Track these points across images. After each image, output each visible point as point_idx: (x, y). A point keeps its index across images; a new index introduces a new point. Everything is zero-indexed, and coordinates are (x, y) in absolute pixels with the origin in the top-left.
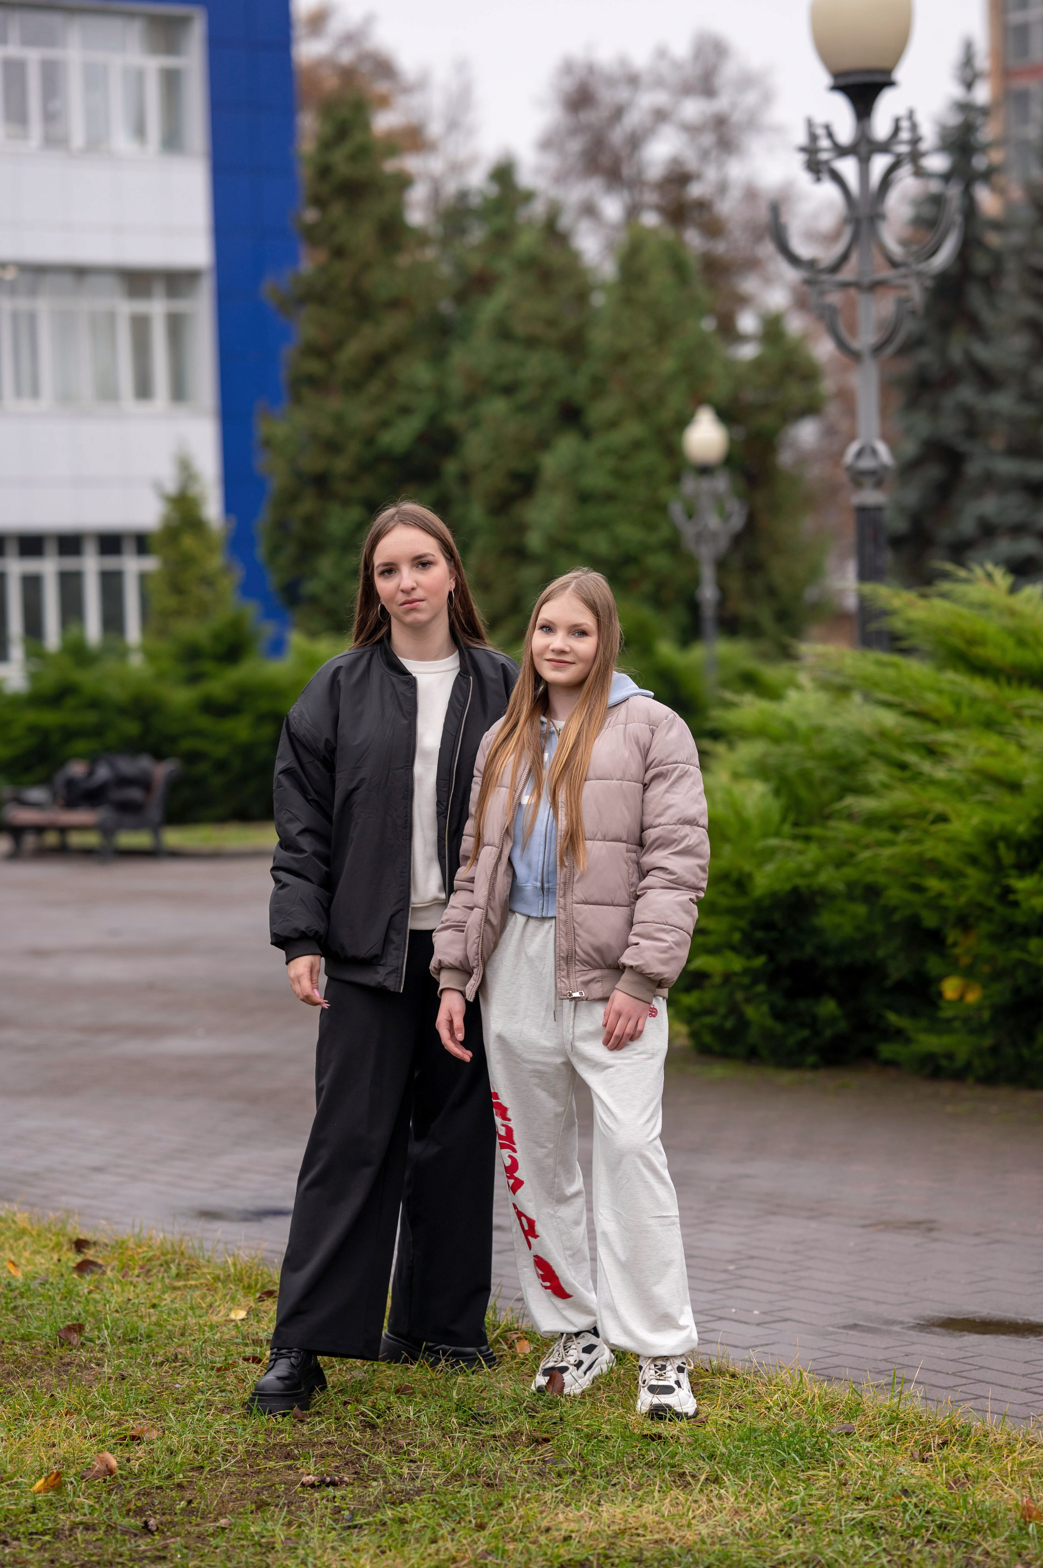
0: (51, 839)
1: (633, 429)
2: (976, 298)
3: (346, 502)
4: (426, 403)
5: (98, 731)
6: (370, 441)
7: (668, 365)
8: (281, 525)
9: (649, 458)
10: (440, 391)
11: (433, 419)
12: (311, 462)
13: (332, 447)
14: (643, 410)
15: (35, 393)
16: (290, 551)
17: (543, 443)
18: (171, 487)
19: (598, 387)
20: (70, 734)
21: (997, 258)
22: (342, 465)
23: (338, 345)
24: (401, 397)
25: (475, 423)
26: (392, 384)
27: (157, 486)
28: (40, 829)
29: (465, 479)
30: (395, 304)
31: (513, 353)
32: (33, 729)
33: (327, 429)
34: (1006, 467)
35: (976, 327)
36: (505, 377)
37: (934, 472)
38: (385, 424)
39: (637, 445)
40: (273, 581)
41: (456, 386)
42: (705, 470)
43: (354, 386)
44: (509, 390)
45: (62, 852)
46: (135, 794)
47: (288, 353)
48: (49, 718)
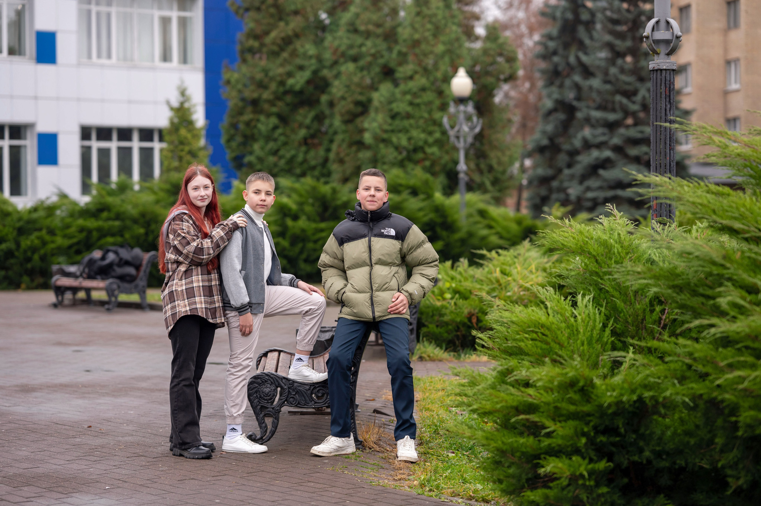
0: (81, 295)
1: (421, 81)
2: (582, 32)
3: (269, 115)
4: (313, 64)
5: (120, 232)
6: (282, 83)
7: (440, 48)
8: (234, 126)
9: (429, 96)
10: (319, 59)
11: (315, 73)
12: (250, 93)
13: (262, 85)
14: (426, 71)
15: (109, 56)
16: (239, 139)
17: (374, 88)
18: (175, 104)
19: (403, 58)
20: (103, 233)
21: (592, 14)
22: (266, 95)
23: (267, 33)
24: (299, 61)
25: (337, 76)
26: (294, 54)
27: (168, 103)
28: (75, 290)
29: (331, 104)
30: (296, 13)
31: (359, 40)
32: (82, 230)
33: (259, 76)
34: (596, 114)
35: (582, 46)
36: (352, 52)
37: (561, 116)
38: (290, 75)
39: (423, 89)
40: (229, 155)
41: (328, 56)
42: (461, 101)
43: (275, 54)
44: (355, 59)
45: (88, 302)
46: (131, 271)
47: (240, 36)
48: (91, 223)
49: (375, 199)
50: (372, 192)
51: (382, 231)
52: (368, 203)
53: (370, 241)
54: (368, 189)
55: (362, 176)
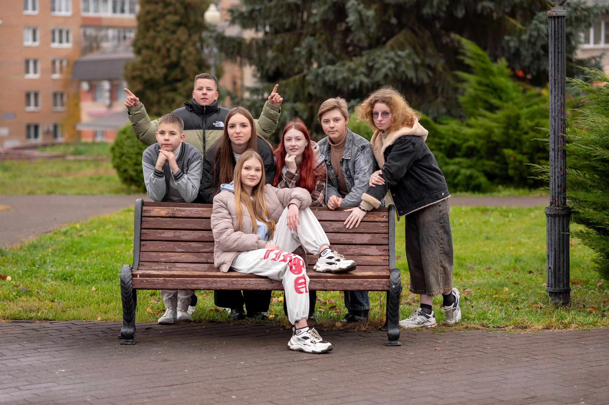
49: (206, 97)
50: (205, 91)
51: (214, 124)
52: (202, 100)
53: (204, 133)
54: (201, 89)
55: (197, 79)
